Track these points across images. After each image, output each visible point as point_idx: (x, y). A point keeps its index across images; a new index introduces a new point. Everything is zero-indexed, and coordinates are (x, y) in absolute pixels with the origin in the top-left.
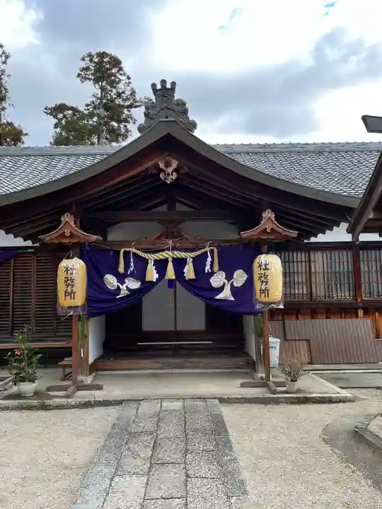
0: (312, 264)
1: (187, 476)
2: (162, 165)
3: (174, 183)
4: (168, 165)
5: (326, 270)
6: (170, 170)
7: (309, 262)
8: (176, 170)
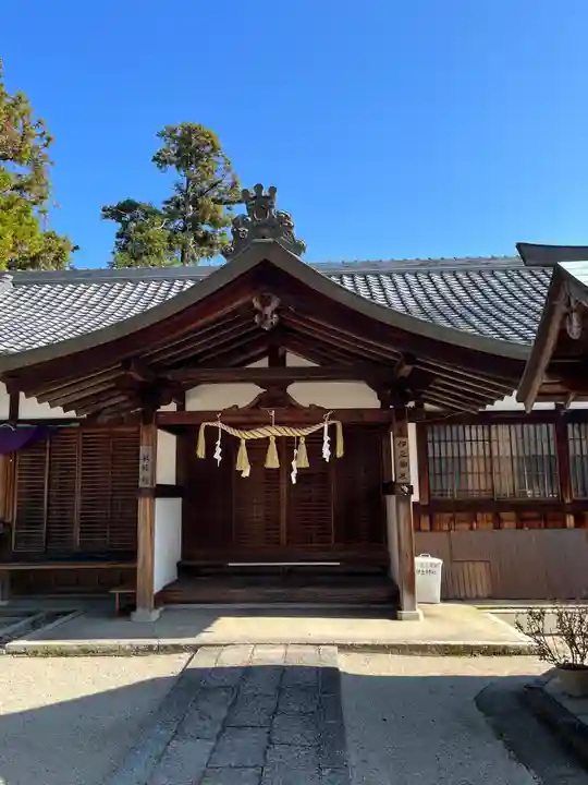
0: (494, 444)
1: (270, 741)
2: (257, 305)
3: (274, 329)
4: (265, 303)
5: (514, 454)
6: (268, 310)
7: (490, 441)
8: (277, 311)
